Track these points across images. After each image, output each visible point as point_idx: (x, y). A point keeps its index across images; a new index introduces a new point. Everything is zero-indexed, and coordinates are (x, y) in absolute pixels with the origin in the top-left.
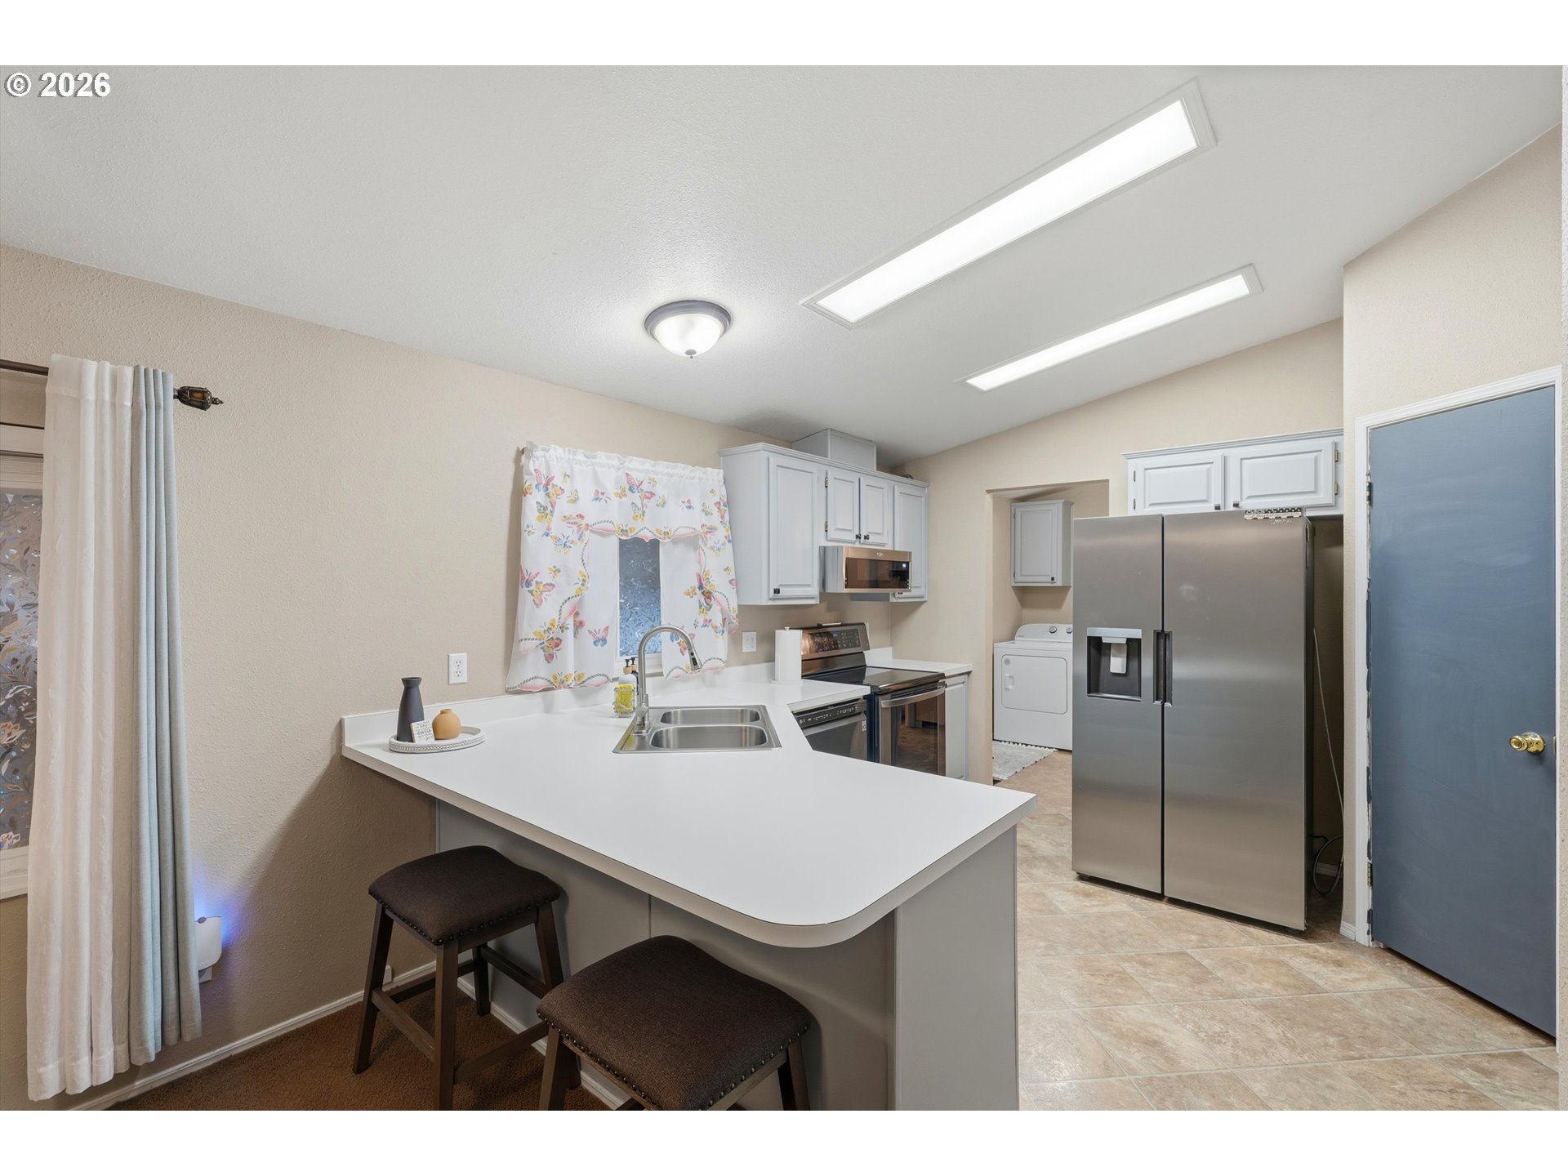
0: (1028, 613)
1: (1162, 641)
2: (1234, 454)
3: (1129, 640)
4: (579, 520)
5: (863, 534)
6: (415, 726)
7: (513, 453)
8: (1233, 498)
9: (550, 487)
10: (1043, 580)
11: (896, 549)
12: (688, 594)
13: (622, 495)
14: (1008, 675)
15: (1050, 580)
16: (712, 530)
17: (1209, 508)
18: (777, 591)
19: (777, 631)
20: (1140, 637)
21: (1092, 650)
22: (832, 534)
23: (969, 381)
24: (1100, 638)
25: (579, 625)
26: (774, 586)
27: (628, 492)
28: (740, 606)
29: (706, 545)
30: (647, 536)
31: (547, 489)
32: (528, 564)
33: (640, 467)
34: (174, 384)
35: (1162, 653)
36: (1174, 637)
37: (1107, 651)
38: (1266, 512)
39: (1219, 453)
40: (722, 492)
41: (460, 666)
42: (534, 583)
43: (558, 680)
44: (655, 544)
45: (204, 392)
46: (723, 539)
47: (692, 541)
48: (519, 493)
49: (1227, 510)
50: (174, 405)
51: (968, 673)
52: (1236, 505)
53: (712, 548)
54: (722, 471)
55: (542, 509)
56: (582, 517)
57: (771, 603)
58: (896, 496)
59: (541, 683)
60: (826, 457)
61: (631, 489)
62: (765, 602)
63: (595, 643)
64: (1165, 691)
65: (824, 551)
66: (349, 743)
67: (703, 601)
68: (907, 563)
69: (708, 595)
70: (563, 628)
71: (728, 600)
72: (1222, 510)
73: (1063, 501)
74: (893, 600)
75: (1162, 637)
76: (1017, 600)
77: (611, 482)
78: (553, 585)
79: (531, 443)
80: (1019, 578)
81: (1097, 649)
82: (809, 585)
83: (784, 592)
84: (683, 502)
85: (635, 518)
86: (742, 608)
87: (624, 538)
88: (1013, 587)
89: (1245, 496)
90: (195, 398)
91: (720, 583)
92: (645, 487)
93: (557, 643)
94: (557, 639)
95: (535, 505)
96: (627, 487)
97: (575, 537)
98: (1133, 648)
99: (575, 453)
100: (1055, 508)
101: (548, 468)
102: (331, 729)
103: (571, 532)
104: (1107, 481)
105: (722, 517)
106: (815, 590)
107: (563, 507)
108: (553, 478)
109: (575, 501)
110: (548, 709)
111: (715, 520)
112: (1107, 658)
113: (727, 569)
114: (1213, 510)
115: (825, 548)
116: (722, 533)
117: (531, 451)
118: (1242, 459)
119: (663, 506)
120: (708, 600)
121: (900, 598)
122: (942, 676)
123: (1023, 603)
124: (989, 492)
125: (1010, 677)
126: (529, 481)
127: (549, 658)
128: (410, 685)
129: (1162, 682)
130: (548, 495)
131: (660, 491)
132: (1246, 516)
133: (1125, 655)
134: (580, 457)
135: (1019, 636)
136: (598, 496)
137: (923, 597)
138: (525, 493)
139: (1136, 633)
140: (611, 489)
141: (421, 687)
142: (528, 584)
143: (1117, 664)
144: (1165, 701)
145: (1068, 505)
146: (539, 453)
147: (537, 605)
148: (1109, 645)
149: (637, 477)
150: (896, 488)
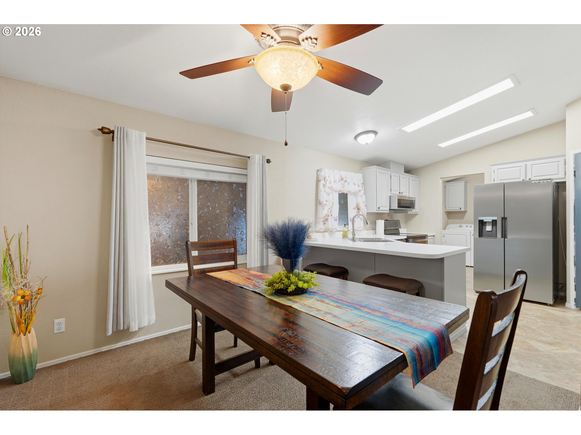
0: (450, 221)
1: (504, 220)
2: (529, 163)
3: (493, 220)
4: (331, 188)
5: (401, 192)
7: (316, 171)
8: (529, 177)
9: (325, 179)
10: (457, 209)
11: (410, 196)
12: (354, 209)
13: (340, 181)
14: (444, 241)
15: (460, 208)
16: (360, 191)
17: (521, 180)
18: (379, 208)
19: (377, 221)
20: (496, 219)
21: (480, 224)
22: (392, 192)
23: (439, 145)
24: (483, 220)
25: (331, 215)
26: (378, 207)
27: (341, 181)
28: (367, 213)
29: (358, 195)
30: (345, 192)
31: (325, 180)
32: (321, 199)
33: (344, 174)
35: (504, 224)
36: (508, 219)
37: (485, 225)
38: (539, 180)
39: (524, 163)
40: (362, 180)
42: (322, 204)
43: (327, 229)
44: (347, 194)
45: (270, 160)
46: (363, 193)
47: (355, 194)
48: (318, 181)
49: (527, 180)
51: (434, 236)
52: (530, 179)
53: (360, 196)
54: (362, 174)
55: (324, 185)
56: (332, 187)
57: (377, 212)
58: (410, 181)
59: (322, 230)
60: (390, 169)
61: (342, 180)
62: (376, 211)
63: (335, 220)
64: (505, 235)
65: (390, 197)
67: (357, 211)
68: (414, 201)
69: (359, 209)
70: (328, 216)
71: (364, 211)
72: (525, 180)
73: (464, 181)
74: (409, 213)
75: (504, 219)
76: (446, 217)
77: (338, 178)
78: (326, 205)
79: (321, 168)
80: (447, 208)
81: (482, 224)
82: (387, 207)
83: (381, 208)
84: (353, 183)
85: (343, 187)
86: (368, 213)
87: (340, 193)
88: (445, 212)
89: (533, 176)
90: (268, 161)
91: (362, 206)
92: (345, 179)
93: (327, 220)
94: (327, 219)
95: (322, 184)
96: (341, 179)
97: (331, 192)
98: (494, 223)
99: (330, 171)
100: (461, 184)
101: (325, 175)
103: (330, 191)
104: (484, 173)
105: (362, 187)
106: (388, 208)
107: (328, 185)
108: (326, 177)
109: (330, 183)
110: (324, 237)
111: (361, 188)
112: (485, 226)
113: (364, 202)
114: (522, 180)
115: (390, 196)
116: (362, 192)
117: (321, 170)
118: (532, 165)
119: (349, 184)
120: (359, 211)
121: (411, 212)
122: (427, 235)
123: (449, 217)
124: (441, 178)
125: (445, 241)
126: (321, 178)
127: (324, 224)
129: (504, 233)
130: (325, 181)
131: (348, 180)
132: (532, 182)
133: (491, 225)
134: (331, 171)
135: (447, 228)
136: (335, 181)
137: (417, 212)
138: (320, 181)
139: (495, 218)
140: (338, 180)
142: (321, 204)
143: (489, 228)
144: (505, 238)
145: (466, 183)
146: (323, 171)
147: (323, 210)
148: (486, 222)
149: (343, 176)
150: (410, 178)
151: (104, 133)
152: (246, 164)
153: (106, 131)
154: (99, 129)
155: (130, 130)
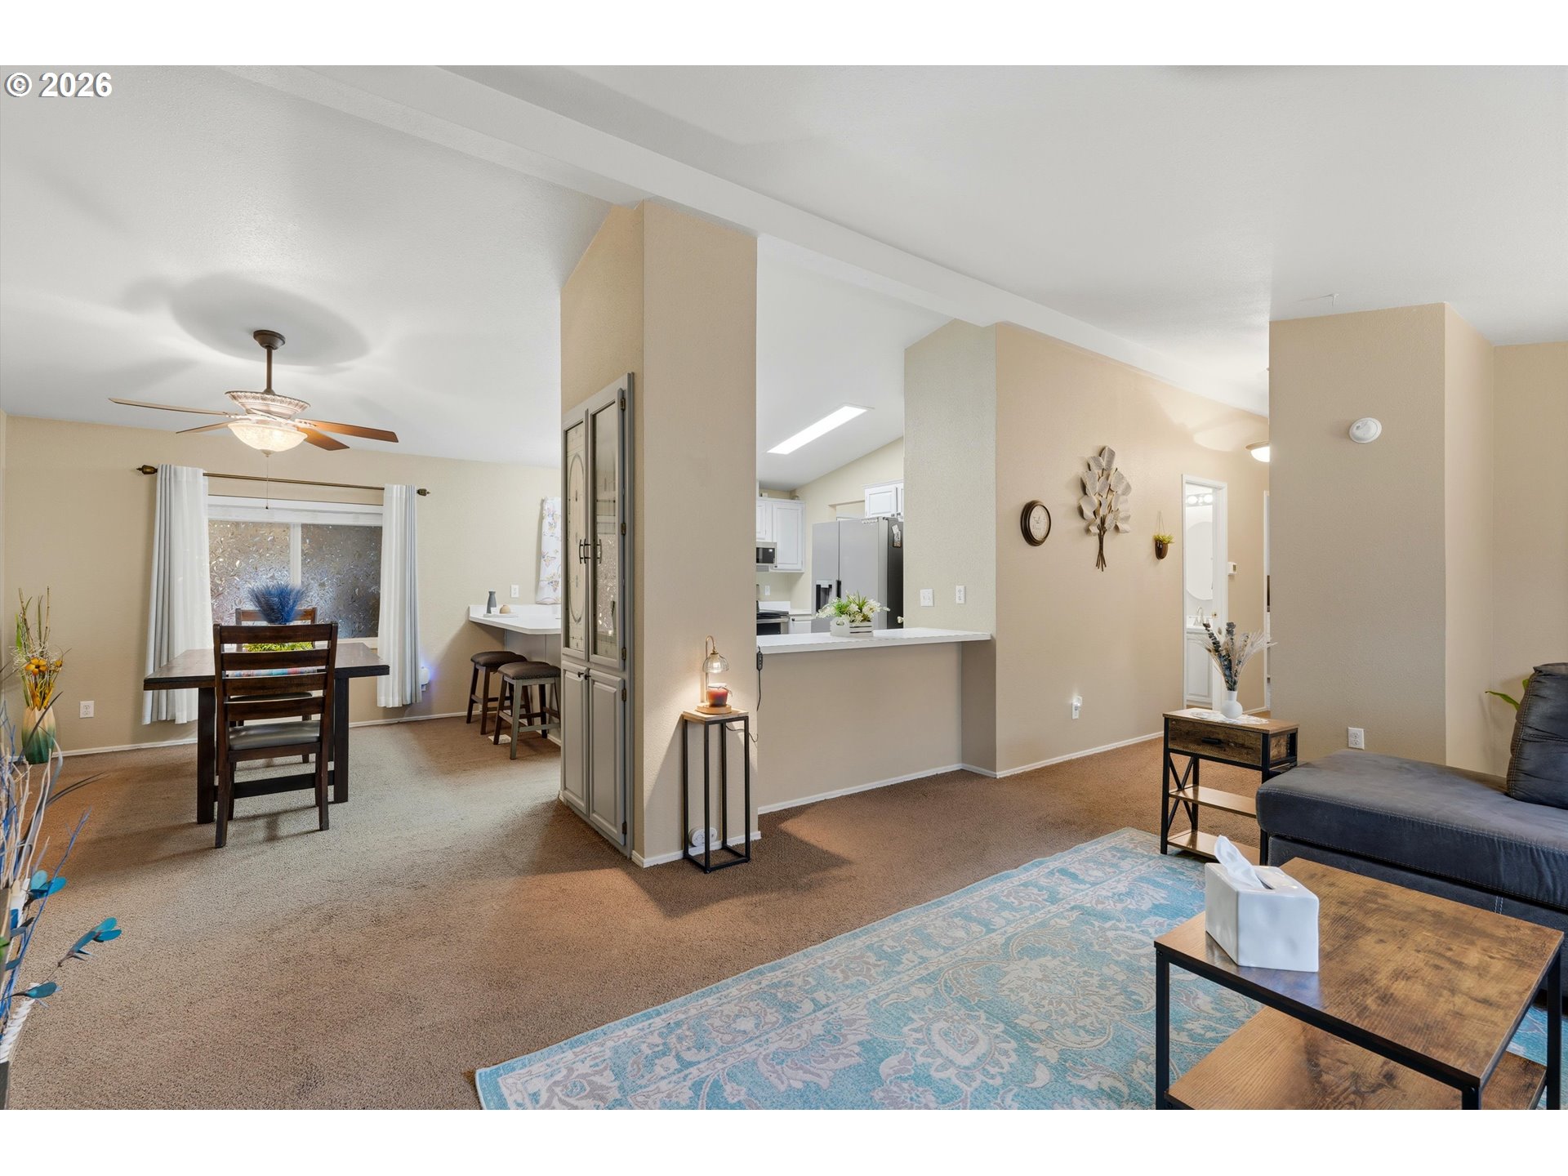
6: (492, 609)
7: (539, 502)
32: (545, 549)
34: (417, 488)
41: (516, 591)
45: (425, 490)
48: (541, 518)
50: (417, 495)
55: (550, 524)
58: (774, 510)
59: (551, 601)
66: (471, 615)
68: (773, 549)
75: (839, 583)
79: (547, 497)
90: (422, 492)
101: (554, 507)
102: (466, 610)
117: (547, 500)
122: (786, 613)
127: (555, 591)
128: (491, 594)
130: (553, 518)
137: (800, 570)
138: (544, 518)
141: (496, 595)
142: (545, 557)
146: (550, 501)
147: (549, 567)
151: (145, 473)
152: (382, 497)
153: (148, 470)
154: (139, 469)
155: (179, 468)
